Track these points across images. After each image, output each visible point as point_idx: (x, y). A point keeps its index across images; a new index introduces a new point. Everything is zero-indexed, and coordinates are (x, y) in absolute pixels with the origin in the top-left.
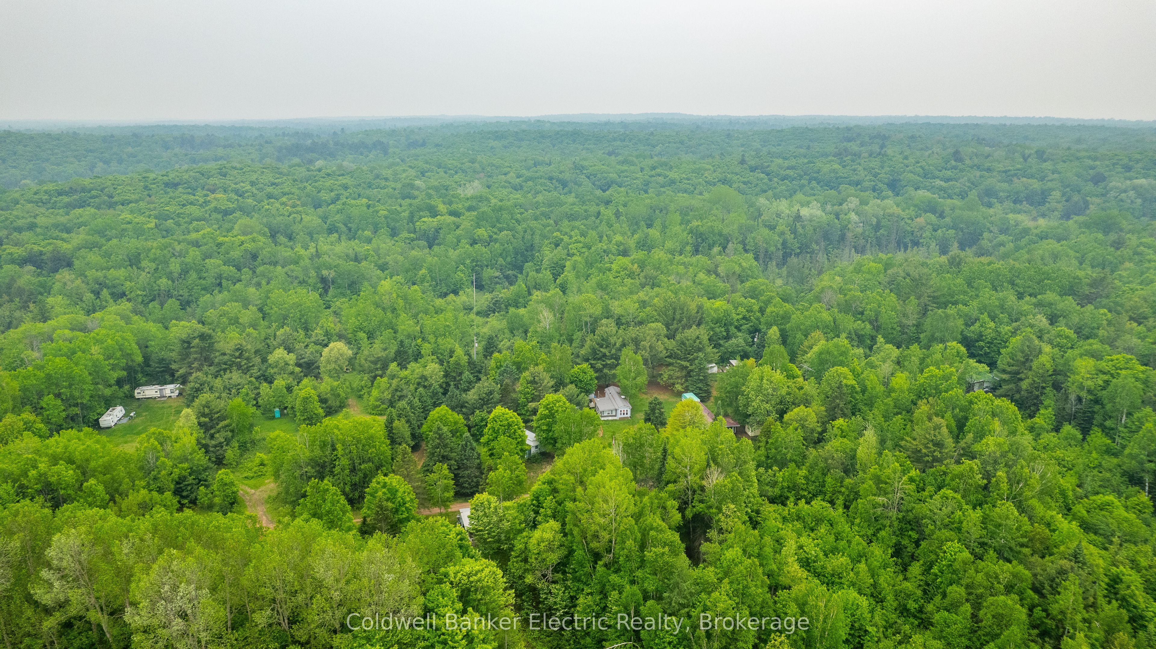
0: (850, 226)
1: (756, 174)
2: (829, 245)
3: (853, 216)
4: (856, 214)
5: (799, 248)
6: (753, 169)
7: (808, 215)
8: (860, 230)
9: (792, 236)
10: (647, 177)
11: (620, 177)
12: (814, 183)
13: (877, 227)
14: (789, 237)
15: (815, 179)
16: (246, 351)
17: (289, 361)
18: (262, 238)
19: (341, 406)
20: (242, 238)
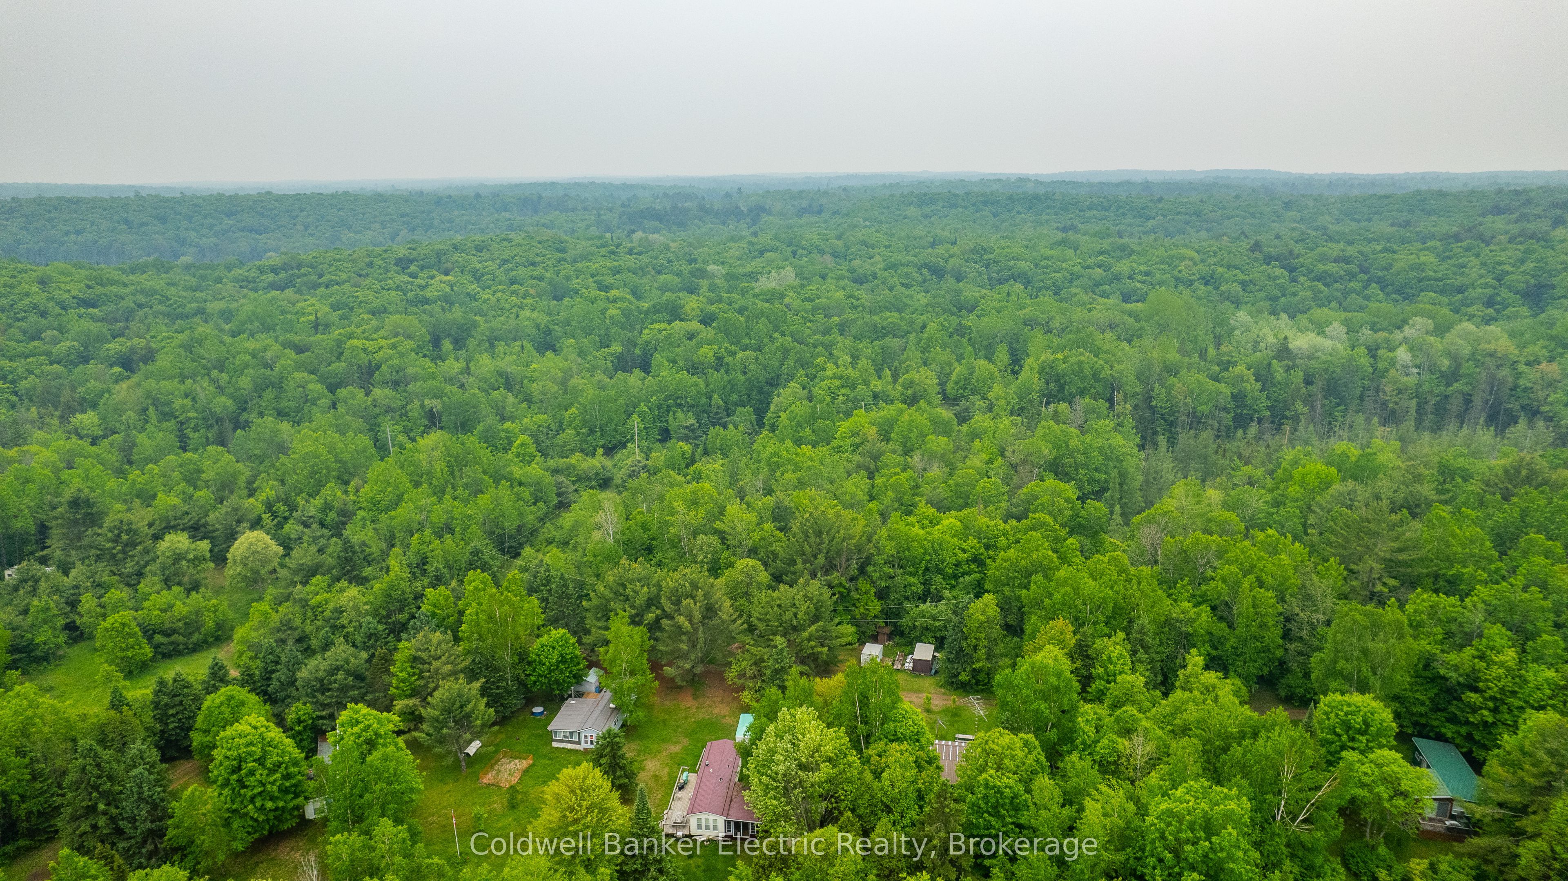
0: (1392, 372)
1: (1269, 269)
2: (1338, 405)
3: (1403, 354)
4: (1411, 349)
5: (1268, 408)
6: (1268, 260)
7: (1305, 346)
8: (1411, 381)
9: (1259, 385)
10: (1078, 268)
11: (1036, 266)
12: (1374, 288)
13: (1452, 376)
14: (1252, 386)
15: (1379, 281)
16: (128, 532)
17: (186, 553)
18: (410, 344)
19: (205, 641)
20: (383, 342)
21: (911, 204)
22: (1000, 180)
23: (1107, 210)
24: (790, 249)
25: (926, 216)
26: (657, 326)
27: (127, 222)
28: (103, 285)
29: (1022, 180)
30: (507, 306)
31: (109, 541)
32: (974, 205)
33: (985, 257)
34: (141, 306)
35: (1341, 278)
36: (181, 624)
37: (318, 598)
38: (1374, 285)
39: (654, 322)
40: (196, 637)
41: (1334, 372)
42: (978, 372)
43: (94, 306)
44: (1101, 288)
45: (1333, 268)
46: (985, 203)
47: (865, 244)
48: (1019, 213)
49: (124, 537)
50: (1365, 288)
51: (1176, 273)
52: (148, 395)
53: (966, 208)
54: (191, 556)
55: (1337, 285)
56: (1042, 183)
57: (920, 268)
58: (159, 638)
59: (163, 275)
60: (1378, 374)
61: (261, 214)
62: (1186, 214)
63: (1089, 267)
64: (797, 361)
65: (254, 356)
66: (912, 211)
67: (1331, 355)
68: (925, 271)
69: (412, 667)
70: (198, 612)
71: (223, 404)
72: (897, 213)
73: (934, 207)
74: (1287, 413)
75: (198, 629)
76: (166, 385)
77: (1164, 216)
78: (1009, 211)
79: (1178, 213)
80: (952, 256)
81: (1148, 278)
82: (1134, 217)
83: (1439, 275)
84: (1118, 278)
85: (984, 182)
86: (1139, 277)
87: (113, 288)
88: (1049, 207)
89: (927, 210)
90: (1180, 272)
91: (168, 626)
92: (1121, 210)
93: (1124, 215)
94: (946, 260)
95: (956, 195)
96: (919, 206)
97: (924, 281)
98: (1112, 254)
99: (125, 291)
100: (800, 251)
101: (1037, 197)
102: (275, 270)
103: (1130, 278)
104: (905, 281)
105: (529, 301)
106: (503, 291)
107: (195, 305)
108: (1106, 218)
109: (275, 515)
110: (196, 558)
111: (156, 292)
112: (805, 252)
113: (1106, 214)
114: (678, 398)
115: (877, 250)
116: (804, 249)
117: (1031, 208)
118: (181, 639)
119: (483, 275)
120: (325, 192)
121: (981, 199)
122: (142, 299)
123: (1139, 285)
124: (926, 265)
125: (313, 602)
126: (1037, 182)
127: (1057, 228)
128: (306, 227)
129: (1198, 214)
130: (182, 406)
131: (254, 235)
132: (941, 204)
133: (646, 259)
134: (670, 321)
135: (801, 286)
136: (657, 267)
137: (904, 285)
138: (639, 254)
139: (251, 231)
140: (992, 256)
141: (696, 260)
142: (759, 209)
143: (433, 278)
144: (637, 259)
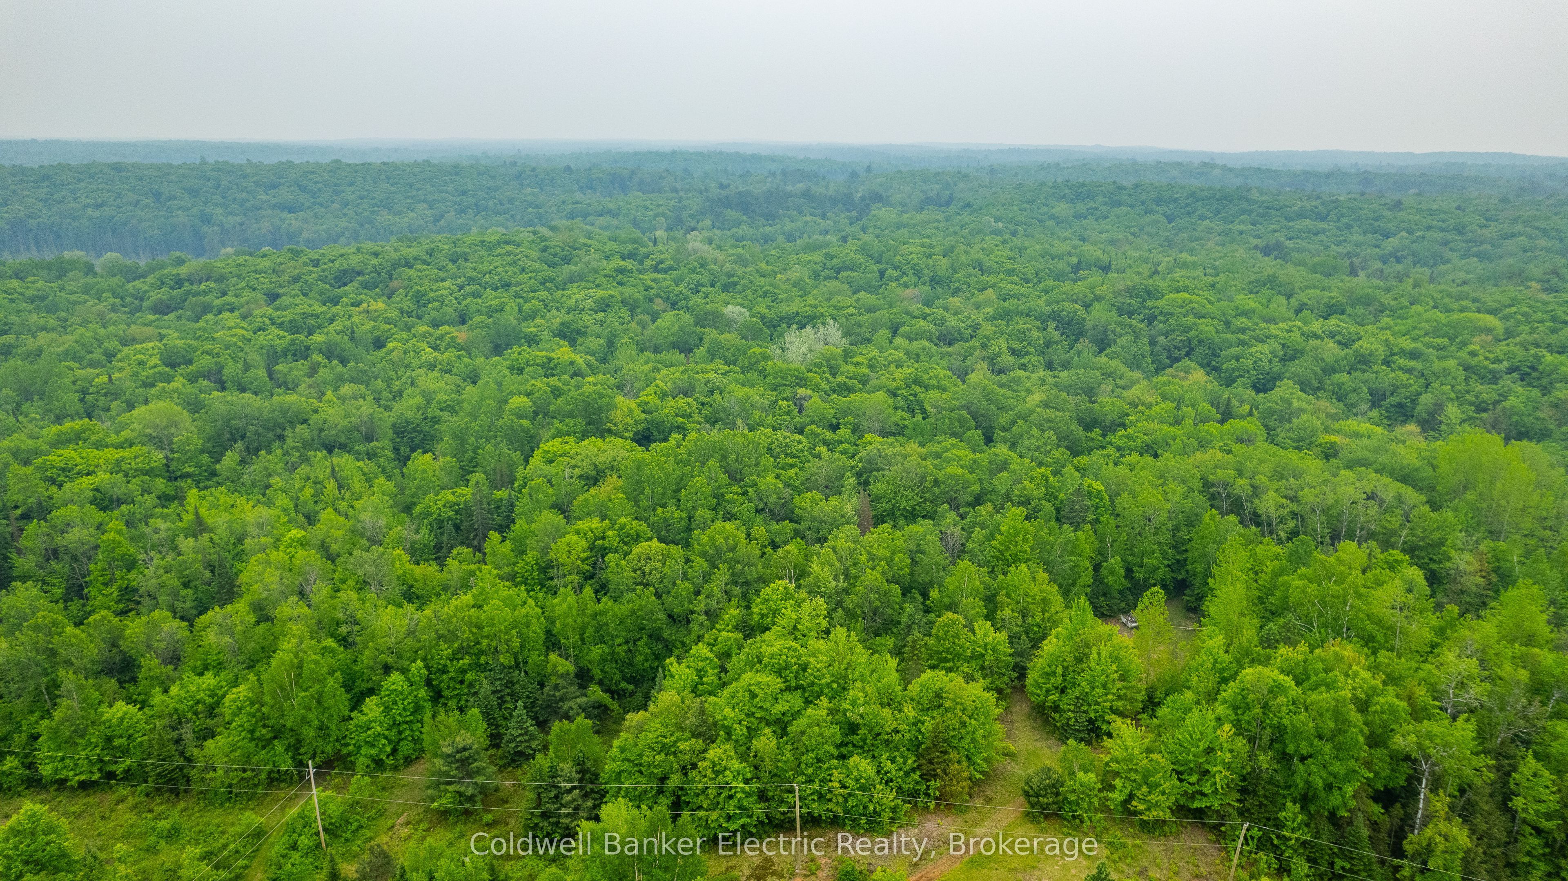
21: (1063, 197)
22: (1180, 164)
23: (1323, 219)
24: (875, 268)
25: (1079, 217)
29: (1207, 166)
32: (1143, 203)
33: (1149, 303)
44: (1336, 377)
46: (1158, 201)
47: (979, 265)
48: (1202, 218)
51: (1463, 354)
53: (1132, 207)
56: (1231, 170)
57: (1043, 320)
61: (304, 188)
62: (1442, 230)
66: (1061, 208)
68: (1052, 325)
72: (1045, 209)
73: (1091, 204)
77: (1410, 232)
78: (1189, 214)
79: (1429, 228)
80: (1098, 299)
82: (1365, 233)
84: (1364, 361)
85: (1161, 167)
88: (1242, 212)
89: (1081, 207)
90: (1473, 354)
92: (1344, 220)
93: (1348, 227)
94: (1087, 306)
95: (1121, 188)
96: (1072, 201)
97: (1048, 344)
98: (1349, 310)
100: (890, 272)
101: (1228, 198)
104: (1017, 345)
108: (1324, 231)
112: (895, 273)
113: (1321, 225)
114: (482, 652)
115: (992, 279)
116: (896, 268)
117: (1218, 212)
121: (1153, 195)
123: (1404, 377)
124: (1055, 316)
126: (1226, 169)
127: (1256, 247)
129: (1460, 230)
131: (285, 215)
132: (1100, 199)
133: (666, 281)
134: (584, 436)
135: (847, 355)
136: (673, 297)
137: (1013, 352)
138: (666, 271)
139: (282, 209)
140: (1159, 303)
141: (735, 284)
142: (877, 198)
143: (358, 304)
144: (654, 280)
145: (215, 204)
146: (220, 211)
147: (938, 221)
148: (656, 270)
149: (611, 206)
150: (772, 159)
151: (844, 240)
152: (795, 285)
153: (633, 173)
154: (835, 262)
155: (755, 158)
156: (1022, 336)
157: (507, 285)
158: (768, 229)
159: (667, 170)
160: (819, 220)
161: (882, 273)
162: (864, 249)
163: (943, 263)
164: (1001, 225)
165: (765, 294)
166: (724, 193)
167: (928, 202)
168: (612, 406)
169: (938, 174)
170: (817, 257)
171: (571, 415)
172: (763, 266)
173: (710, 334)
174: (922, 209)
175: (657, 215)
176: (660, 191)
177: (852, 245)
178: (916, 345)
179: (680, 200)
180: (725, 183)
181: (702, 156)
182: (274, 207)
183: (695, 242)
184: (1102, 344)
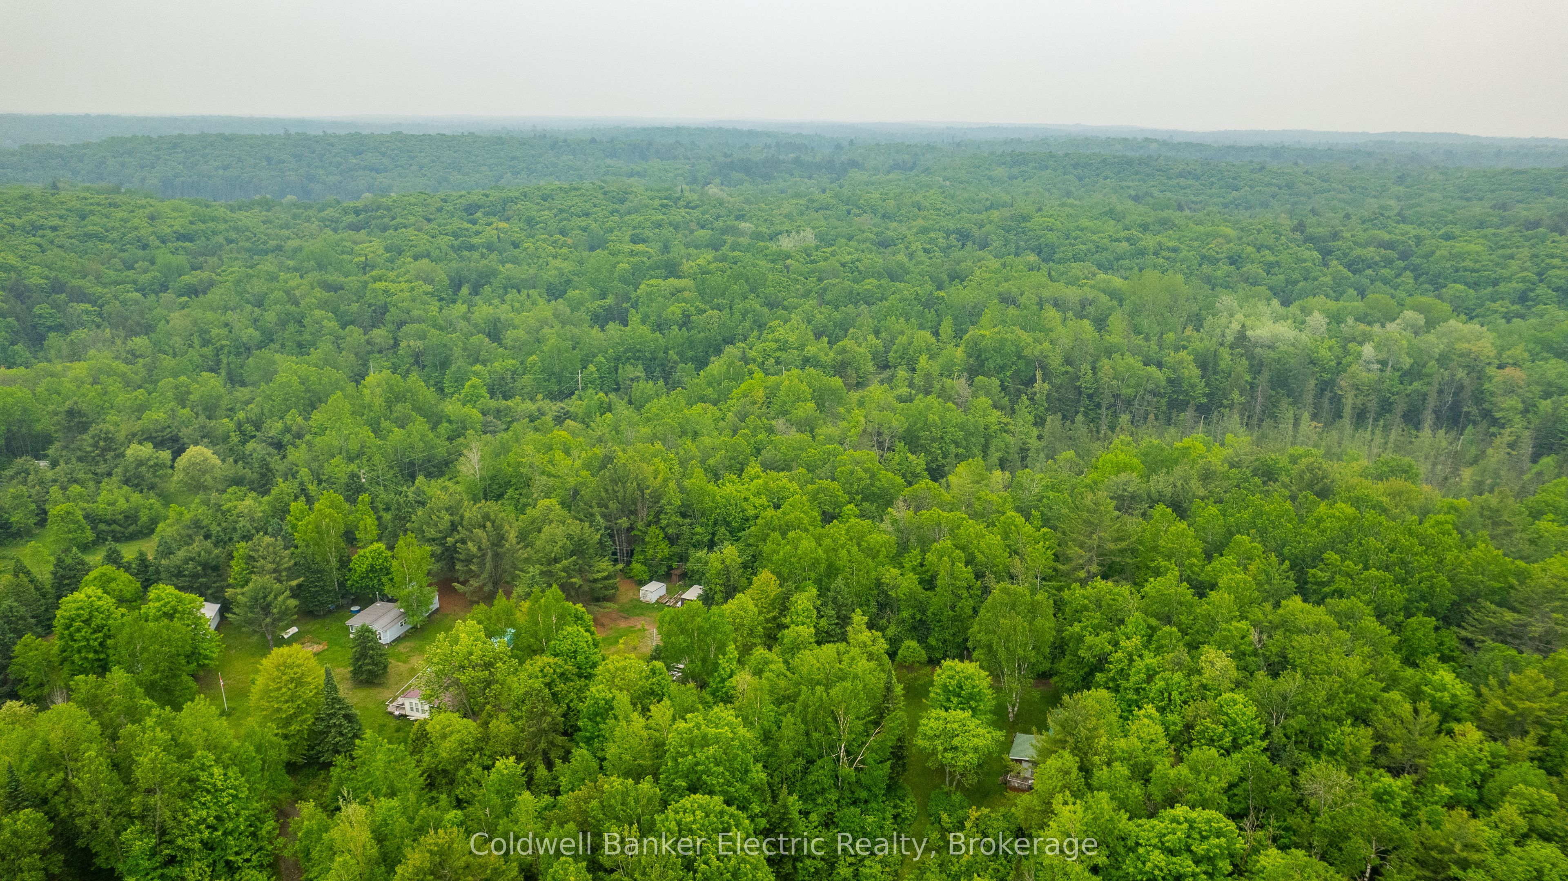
0: (1355, 367)
1: (1300, 252)
4: (1378, 344)
5: (1206, 395)
7: (1266, 335)
9: (1199, 372)
14: (1192, 372)
16: (105, 440)
17: (149, 460)
18: (429, 288)
19: (141, 532)
20: (404, 285)
21: (1004, 163)
26: (652, 282)
27: (269, 159)
28: (204, 222)
30: (543, 255)
31: (91, 445)
32: (1064, 167)
33: (1023, 225)
34: (230, 241)
35: (1376, 264)
36: (121, 517)
37: (229, 504)
38: (1408, 273)
39: (652, 277)
40: (132, 528)
41: (1287, 363)
42: (915, 343)
43: (191, 240)
45: (1370, 252)
46: (1075, 166)
48: (1106, 178)
49: (102, 443)
50: (1398, 275)
51: (1204, 250)
52: (195, 323)
53: (1055, 170)
54: (151, 463)
55: (1369, 272)
57: (949, 234)
58: (102, 527)
59: (264, 213)
60: (1340, 367)
61: (384, 154)
63: (1118, 240)
64: (755, 322)
65: (287, 293)
66: (1000, 172)
67: (1293, 345)
68: (954, 236)
69: (246, 564)
70: (137, 510)
71: (250, 334)
72: (986, 172)
73: (1025, 168)
74: (1225, 402)
75: (135, 522)
76: (209, 315)
77: (1252, 187)
78: (1097, 175)
80: (991, 222)
81: (1173, 255)
83: (1478, 266)
85: (1109, 142)
86: (1164, 253)
87: (211, 224)
89: (1015, 171)
91: (109, 517)
94: (980, 226)
96: (1010, 166)
99: (222, 227)
101: (1130, 162)
102: (357, 212)
103: (1156, 254)
105: (565, 250)
106: (544, 241)
107: (275, 242)
109: (243, 433)
110: (156, 464)
111: (248, 230)
112: (857, 211)
114: (637, 351)
115: (924, 213)
116: (859, 208)
117: (1119, 173)
118: (117, 528)
119: (537, 223)
120: (448, 132)
122: (233, 235)
124: (957, 231)
125: (224, 508)
128: (421, 168)
130: (218, 335)
131: (374, 174)
132: (1032, 165)
133: (697, 213)
134: (666, 278)
135: (817, 248)
136: (702, 222)
137: (925, 251)
138: (693, 208)
139: (372, 170)
140: (1028, 224)
141: (743, 216)
142: (854, 164)
143: (490, 224)
144: (687, 213)
145: (317, 167)
146: (321, 172)
147: (899, 180)
148: (686, 207)
149: (639, 169)
150: (768, 134)
151: (824, 191)
152: (786, 216)
153: (650, 144)
154: (815, 204)
155: (752, 133)
156: (932, 241)
157: (587, 215)
158: (765, 186)
159: (678, 142)
160: (806, 180)
161: (849, 212)
162: (837, 196)
163: (892, 203)
164: (948, 183)
165: (766, 220)
166: (728, 160)
167: (896, 167)
168: (681, 264)
169: (909, 146)
170: (803, 201)
171: (658, 267)
172: (763, 205)
173: (729, 239)
174: (889, 172)
175: (676, 176)
176: (675, 158)
177: (829, 193)
178: (864, 246)
179: (693, 165)
180: (729, 153)
181: (703, 132)
182: (365, 168)
183: (713, 190)
184: (984, 246)
